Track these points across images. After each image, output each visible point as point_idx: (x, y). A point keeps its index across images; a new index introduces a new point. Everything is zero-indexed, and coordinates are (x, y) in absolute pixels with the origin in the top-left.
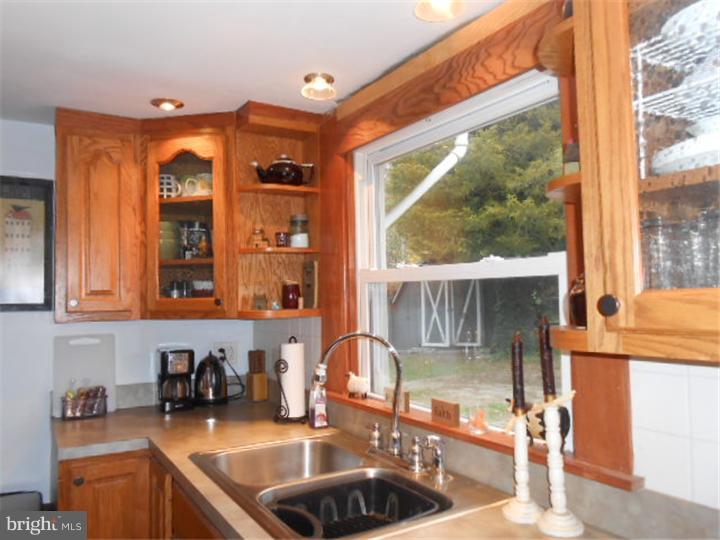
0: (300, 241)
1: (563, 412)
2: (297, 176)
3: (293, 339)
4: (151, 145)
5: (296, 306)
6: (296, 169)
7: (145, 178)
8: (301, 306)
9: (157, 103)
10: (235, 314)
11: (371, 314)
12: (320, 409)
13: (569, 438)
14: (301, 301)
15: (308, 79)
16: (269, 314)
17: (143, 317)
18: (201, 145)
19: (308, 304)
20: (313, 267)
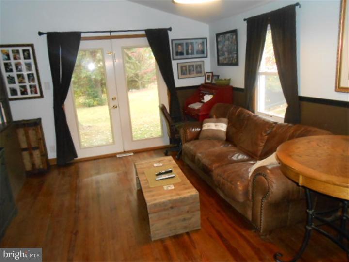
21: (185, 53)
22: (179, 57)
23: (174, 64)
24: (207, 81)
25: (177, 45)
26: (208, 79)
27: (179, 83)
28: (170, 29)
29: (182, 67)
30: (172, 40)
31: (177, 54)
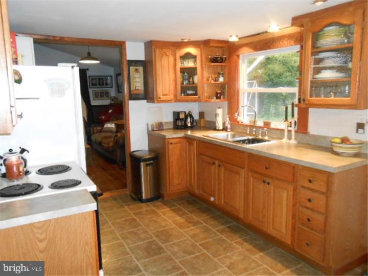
0: (221, 79)
1: (295, 122)
2: (222, 60)
3: (219, 108)
4: (177, 50)
5: (220, 98)
6: (222, 58)
7: (175, 60)
8: (222, 98)
9: (183, 40)
10: (204, 101)
11: (244, 101)
12: (229, 126)
13: (296, 127)
14: (222, 97)
15: (231, 36)
16: (213, 100)
17: (175, 101)
18: (192, 50)
19: (224, 98)
20: (225, 87)
21: (98, 84)
22: (94, 86)
23: (90, 91)
24: (112, 102)
25: (92, 79)
26: (113, 100)
27: (94, 103)
28: (88, 69)
29: (96, 93)
30: (89, 76)
31: (93, 85)
